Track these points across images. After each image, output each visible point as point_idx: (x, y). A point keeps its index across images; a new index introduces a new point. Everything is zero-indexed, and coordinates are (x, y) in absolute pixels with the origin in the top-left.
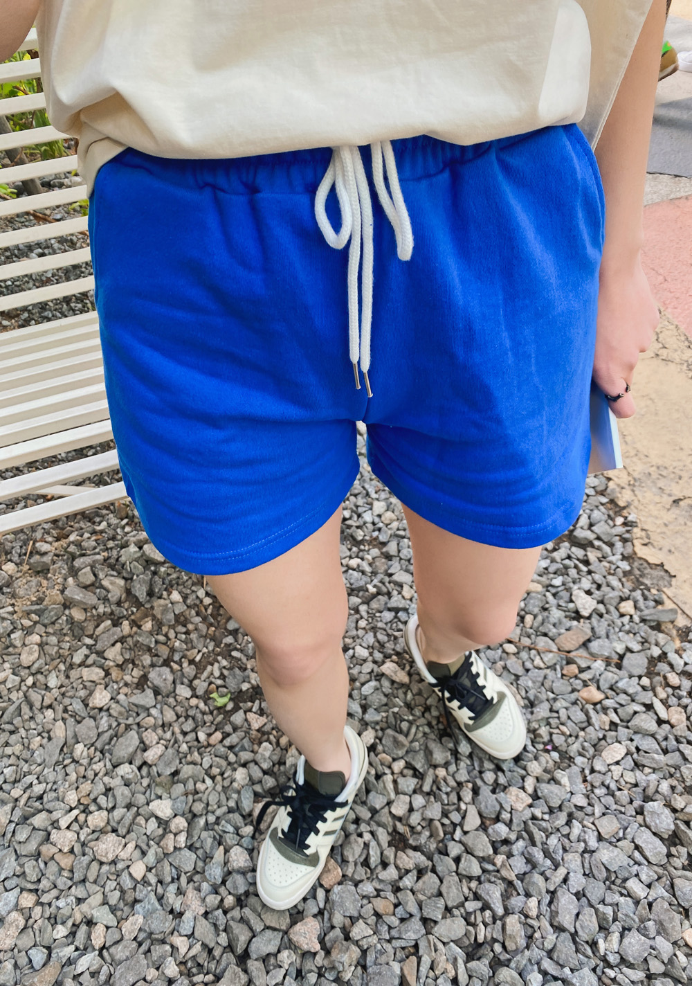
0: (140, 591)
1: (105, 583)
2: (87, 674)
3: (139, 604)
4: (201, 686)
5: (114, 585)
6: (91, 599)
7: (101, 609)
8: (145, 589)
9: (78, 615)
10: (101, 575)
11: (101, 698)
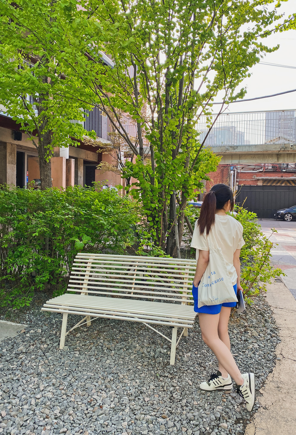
0: (156, 357)
1: (151, 352)
2: (139, 364)
3: (154, 358)
4: (156, 372)
5: (152, 354)
6: (147, 354)
7: (148, 356)
8: (157, 356)
9: (143, 355)
10: (151, 351)
11: (139, 367)
